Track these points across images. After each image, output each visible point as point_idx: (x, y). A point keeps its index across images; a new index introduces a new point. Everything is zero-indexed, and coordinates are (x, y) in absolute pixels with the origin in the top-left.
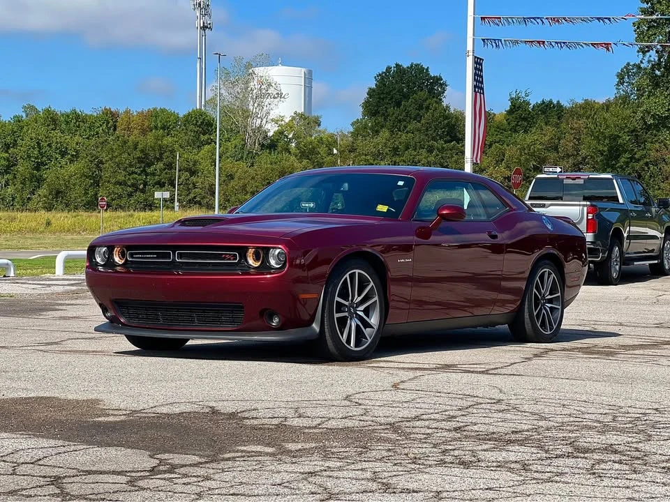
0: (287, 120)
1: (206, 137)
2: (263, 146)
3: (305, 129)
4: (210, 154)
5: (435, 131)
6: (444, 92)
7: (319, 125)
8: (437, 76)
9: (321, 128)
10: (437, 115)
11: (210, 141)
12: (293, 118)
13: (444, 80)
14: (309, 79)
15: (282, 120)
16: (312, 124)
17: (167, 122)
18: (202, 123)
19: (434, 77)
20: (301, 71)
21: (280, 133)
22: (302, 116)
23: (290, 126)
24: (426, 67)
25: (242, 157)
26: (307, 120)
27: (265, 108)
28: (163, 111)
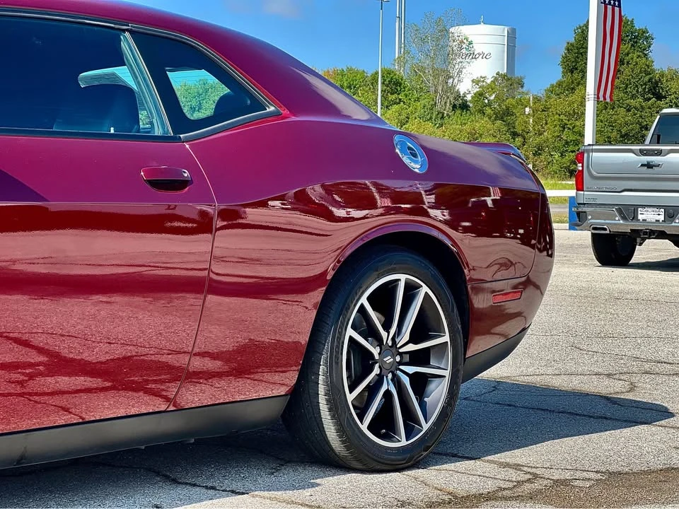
0: (489, 81)
1: (394, 97)
2: (454, 107)
3: (508, 91)
4: (397, 114)
5: (634, 89)
6: (650, 47)
7: (522, 87)
8: (642, 29)
9: (524, 89)
10: (637, 70)
11: (398, 101)
12: (496, 79)
13: (650, 33)
14: (512, 37)
15: (483, 81)
16: (515, 85)
17: (353, 80)
18: (390, 82)
19: (640, 30)
20: (504, 29)
21: (479, 95)
22: (503, 76)
23: (491, 87)
24: (630, 19)
25: (431, 118)
26: (510, 81)
27: (457, 67)
28: (350, 70)
